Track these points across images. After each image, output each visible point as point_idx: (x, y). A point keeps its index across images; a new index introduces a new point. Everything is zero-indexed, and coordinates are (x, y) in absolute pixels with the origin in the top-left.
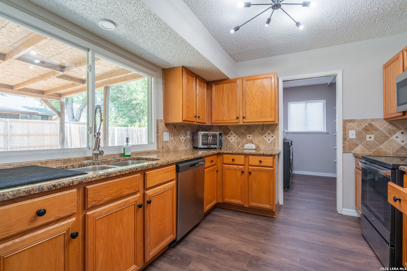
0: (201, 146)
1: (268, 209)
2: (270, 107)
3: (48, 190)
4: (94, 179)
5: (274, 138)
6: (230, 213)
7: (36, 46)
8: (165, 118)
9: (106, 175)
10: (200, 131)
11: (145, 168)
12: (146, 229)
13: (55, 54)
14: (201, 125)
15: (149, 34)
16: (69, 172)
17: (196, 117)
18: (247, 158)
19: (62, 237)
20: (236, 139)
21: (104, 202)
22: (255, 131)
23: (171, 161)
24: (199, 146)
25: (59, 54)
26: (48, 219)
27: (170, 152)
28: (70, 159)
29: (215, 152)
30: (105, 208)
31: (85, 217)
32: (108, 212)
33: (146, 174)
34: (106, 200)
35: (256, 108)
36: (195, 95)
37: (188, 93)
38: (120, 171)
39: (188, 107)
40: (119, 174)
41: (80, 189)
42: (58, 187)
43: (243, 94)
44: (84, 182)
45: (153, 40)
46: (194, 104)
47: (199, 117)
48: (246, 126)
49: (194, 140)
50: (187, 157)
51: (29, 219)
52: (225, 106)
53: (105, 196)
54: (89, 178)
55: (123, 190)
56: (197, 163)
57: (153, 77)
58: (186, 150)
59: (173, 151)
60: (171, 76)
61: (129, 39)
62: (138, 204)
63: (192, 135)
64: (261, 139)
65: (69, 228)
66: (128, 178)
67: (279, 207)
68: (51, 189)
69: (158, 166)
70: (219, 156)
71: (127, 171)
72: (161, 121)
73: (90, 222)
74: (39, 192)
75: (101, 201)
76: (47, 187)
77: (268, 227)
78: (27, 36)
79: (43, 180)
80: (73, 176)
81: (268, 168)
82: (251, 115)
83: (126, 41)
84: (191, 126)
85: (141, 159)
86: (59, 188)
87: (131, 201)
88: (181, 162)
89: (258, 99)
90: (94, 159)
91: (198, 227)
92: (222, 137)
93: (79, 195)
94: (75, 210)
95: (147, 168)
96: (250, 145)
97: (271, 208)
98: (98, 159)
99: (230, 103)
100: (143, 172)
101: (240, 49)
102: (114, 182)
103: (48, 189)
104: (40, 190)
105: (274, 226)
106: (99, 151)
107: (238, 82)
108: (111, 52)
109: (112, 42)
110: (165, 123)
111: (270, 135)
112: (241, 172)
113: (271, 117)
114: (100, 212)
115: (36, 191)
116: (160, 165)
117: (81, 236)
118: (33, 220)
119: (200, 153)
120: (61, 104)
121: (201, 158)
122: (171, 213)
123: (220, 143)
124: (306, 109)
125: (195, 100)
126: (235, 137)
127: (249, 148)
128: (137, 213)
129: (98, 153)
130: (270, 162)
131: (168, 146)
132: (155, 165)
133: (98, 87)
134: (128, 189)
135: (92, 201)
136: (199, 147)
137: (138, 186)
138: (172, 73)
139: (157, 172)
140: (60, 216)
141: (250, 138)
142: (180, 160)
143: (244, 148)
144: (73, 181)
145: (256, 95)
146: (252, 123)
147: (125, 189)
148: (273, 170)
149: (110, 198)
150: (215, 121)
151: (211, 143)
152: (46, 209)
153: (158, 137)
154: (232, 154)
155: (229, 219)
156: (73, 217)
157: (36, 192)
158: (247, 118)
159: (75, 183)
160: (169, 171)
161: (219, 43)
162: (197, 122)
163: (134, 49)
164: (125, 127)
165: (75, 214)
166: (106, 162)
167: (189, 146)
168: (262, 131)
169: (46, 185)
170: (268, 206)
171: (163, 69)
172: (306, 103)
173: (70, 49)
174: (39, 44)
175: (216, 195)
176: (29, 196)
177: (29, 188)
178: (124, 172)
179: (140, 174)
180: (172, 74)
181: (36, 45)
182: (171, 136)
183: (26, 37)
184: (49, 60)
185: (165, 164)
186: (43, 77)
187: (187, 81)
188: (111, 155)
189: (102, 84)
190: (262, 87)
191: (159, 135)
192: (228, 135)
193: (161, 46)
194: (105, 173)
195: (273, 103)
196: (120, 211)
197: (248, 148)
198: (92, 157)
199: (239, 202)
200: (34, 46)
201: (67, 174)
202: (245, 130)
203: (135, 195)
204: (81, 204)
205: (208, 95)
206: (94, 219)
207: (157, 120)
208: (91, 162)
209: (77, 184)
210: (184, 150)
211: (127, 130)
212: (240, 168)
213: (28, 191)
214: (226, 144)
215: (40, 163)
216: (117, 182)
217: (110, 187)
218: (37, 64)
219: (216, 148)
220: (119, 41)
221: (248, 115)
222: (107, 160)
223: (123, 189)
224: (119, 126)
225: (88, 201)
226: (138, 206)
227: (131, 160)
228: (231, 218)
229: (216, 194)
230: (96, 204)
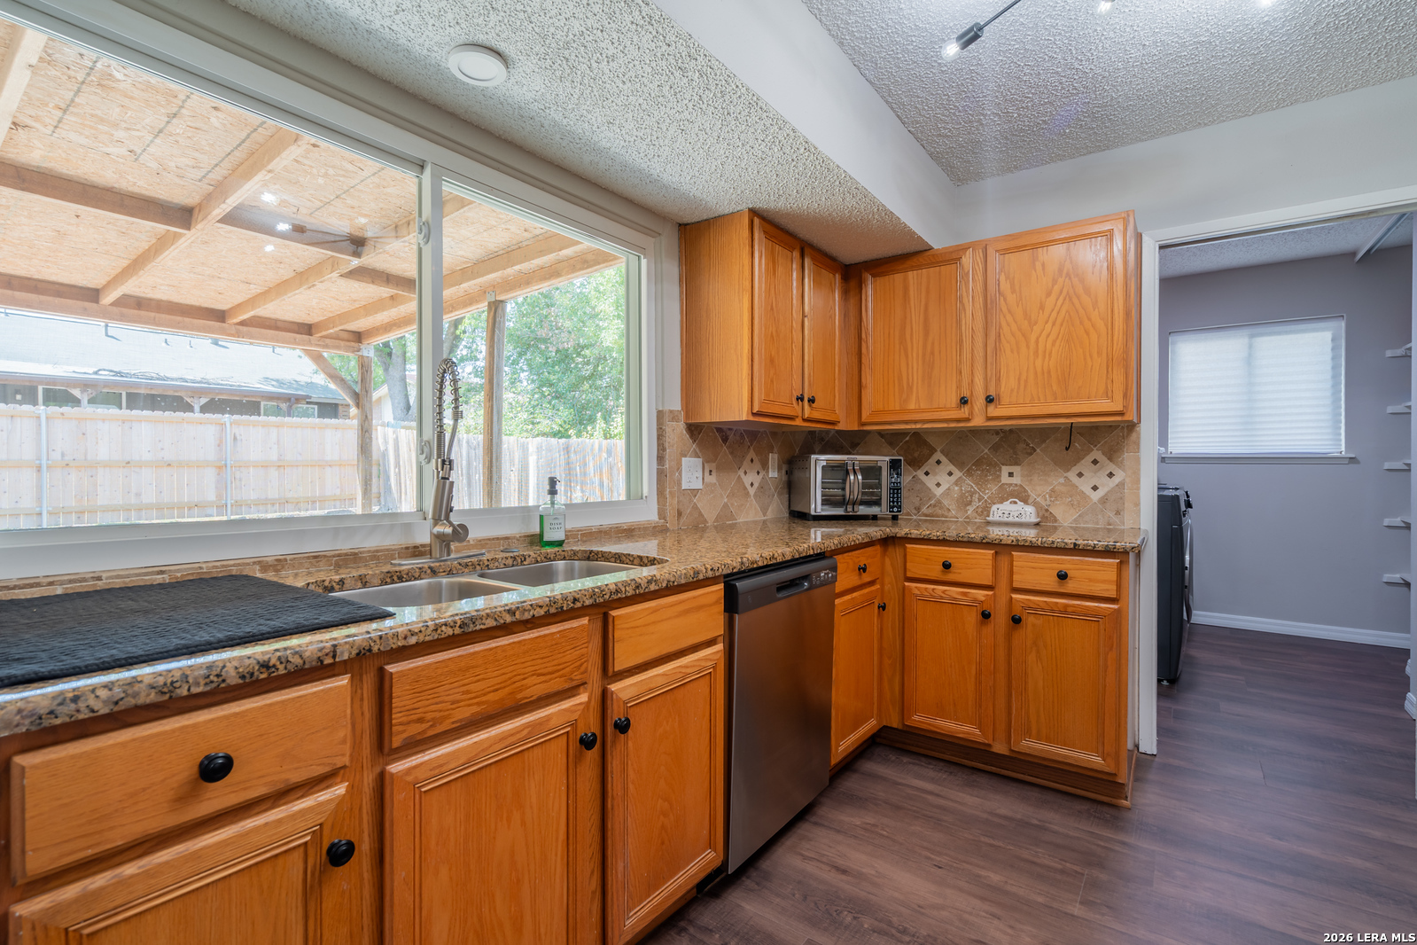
0: (819, 510)
1: (1096, 771)
2: (1104, 355)
3: (241, 681)
4: (413, 640)
5: (1116, 480)
6: (932, 773)
7: (270, 171)
8: (687, 407)
9: (458, 625)
10: (814, 453)
11: (607, 597)
12: (612, 828)
13: (332, 198)
14: (821, 431)
15: (625, 87)
16: (332, 608)
17: (800, 399)
18: (1004, 561)
19: (297, 857)
20: (956, 483)
21: (454, 726)
22: (1035, 450)
23: (706, 569)
24: (813, 506)
25: (344, 196)
26: (245, 789)
27: (704, 530)
28: (356, 554)
29: (875, 531)
30: (456, 747)
31: (382, 780)
32: (469, 762)
33: (611, 620)
34: (460, 718)
35: (1044, 360)
36: (797, 316)
37: (772, 309)
38: (513, 607)
39: (772, 361)
40: (509, 619)
41: (364, 676)
42: (277, 669)
43: (988, 307)
44: (375, 649)
45: (640, 111)
46: (795, 352)
47: (812, 401)
48: (997, 431)
49: (793, 486)
50: (767, 553)
51: (173, 789)
52: (915, 355)
53: (458, 702)
54: (396, 635)
55: (524, 679)
56: (806, 577)
57: (645, 255)
58: (764, 522)
59: (716, 527)
60: (710, 250)
61: (558, 117)
62: (581, 733)
63: (785, 468)
64: (1062, 484)
65: (321, 825)
66: (542, 633)
67: (1142, 762)
68: (254, 678)
69: (657, 588)
70: (891, 549)
71: (538, 609)
72: (674, 418)
73: (399, 800)
74: (208, 688)
75: (441, 724)
76: (236, 668)
77: (1098, 845)
78: (243, 141)
79: (232, 639)
80: (342, 625)
81: (1096, 604)
82: (1019, 388)
83: (546, 123)
84: (783, 432)
85: (600, 556)
86: (284, 672)
87: (553, 723)
88: (744, 572)
89: (1050, 324)
90: (436, 553)
91: (807, 817)
92: (899, 475)
93: (362, 699)
94: (343, 755)
95: (615, 597)
96: (1014, 507)
97: (1107, 770)
98: (449, 555)
99: (933, 343)
100: (602, 609)
101: (978, 129)
102: (491, 649)
103: (243, 677)
104: (212, 682)
105: (1124, 843)
106: (451, 524)
107: (967, 260)
108: (498, 170)
109: (501, 133)
110: (687, 424)
111: (1100, 469)
112: (979, 613)
113: (1108, 395)
114: (438, 767)
115: (198, 684)
116: (664, 585)
117: (368, 852)
118: (186, 796)
119: (817, 537)
120: (362, 366)
121: (820, 556)
122: (707, 769)
123: (893, 498)
124: (1249, 360)
125: (797, 336)
126: (950, 474)
127: (1011, 519)
128: (576, 768)
129: (448, 535)
130: (1104, 582)
131: (697, 508)
132: (644, 584)
133: (471, 304)
134: (544, 675)
135: (409, 723)
136: (813, 513)
137: (581, 665)
138: (712, 239)
139: (655, 611)
140: (288, 780)
141: (1016, 480)
142: (742, 563)
143: (990, 519)
144: (335, 646)
145: (1042, 307)
146: (1023, 422)
147: (533, 675)
148: (1118, 611)
149: (475, 709)
150: (874, 413)
151: (859, 497)
152: (232, 755)
153: (661, 475)
154: (943, 542)
155: (930, 797)
156: (339, 780)
157: (195, 690)
158: (1005, 399)
159: (342, 653)
160: (700, 608)
161: (892, 108)
162: (804, 420)
163: (577, 155)
164: (561, 438)
165: (347, 769)
166: (478, 567)
167: (776, 507)
168: (1065, 452)
169: (235, 663)
170: (1095, 760)
171: (680, 225)
172: (1252, 336)
173: (374, 175)
174: (279, 163)
175: (875, 699)
176: (170, 703)
177: (170, 675)
178: (526, 614)
179: (587, 618)
180: (712, 243)
181: (270, 167)
182: (711, 471)
183: (240, 145)
184: (315, 218)
185: (683, 581)
186: (303, 277)
187: (767, 265)
188: (498, 539)
189: (484, 292)
190: (1068, 275)
191: (667, 466)
192: (925, 468)
193: (671, 131)
194: (457, 615)
195: (1115, 338)
196: (514, 759)
197: (1006, 519)
198: (430, 545)
199: (968, 733)
200: (264, 172)
201: (322, 618)
202: (995, 448)
203: (570, 697)
204: (368, 733)
205: (845, 315)
206: (416, 790)
207: (660, 414)
208: (426, 566)
209: (350, 659)
210: (755, 522)
211: (567, 449)
212: (975, 600)
213: (165, 684)
214: (917, 501)
215: (258, 567)
216: (503, 651)
217: (473, 667)
218: (282, 236)
219: (875, 518)
220: (524, 125)
221: (1007, 387)
222: (481, 558)
223: (522, 677)
224: (544, 434)
225: (394, 722)
226: (582, 741)
227: (564, 559)
228: (938, 795)
229: (876, 695)
230: (424, 732)
